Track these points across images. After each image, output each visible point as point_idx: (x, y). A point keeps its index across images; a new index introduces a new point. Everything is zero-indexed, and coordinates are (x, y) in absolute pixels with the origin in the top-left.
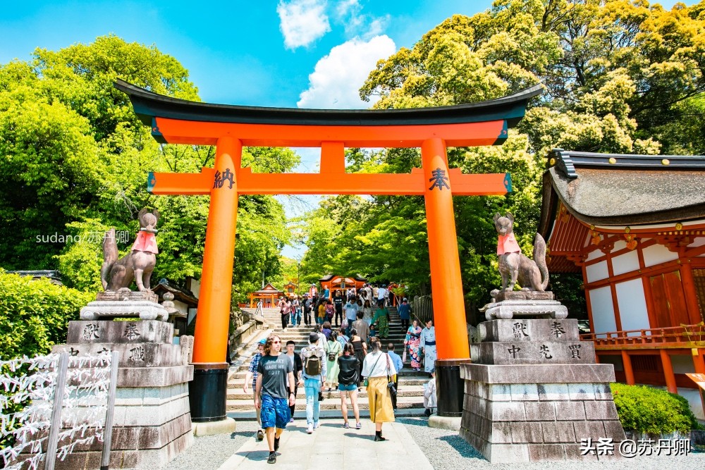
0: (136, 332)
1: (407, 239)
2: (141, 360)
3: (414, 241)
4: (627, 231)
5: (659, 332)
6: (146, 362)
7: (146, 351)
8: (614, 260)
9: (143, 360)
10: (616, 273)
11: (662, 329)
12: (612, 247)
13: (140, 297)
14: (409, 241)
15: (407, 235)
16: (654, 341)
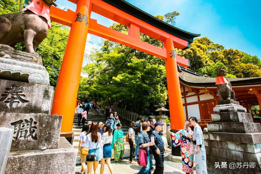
0: (23, 97)
1: (132, 81)
2: (30, 138)
3: (135, 82)
4: (206, 88)
5: (204, 121)
6: (40, 142)
7: (41, 125)
8: (187, 98)
9: (35, 138)
10: (187, 102)
11: (205, 120)
12: (187, 94)
13: (29, 59)
14: (133, 82)
15: (132, 80)
16: (201, 123)
